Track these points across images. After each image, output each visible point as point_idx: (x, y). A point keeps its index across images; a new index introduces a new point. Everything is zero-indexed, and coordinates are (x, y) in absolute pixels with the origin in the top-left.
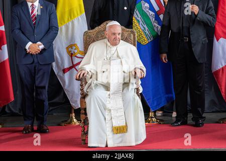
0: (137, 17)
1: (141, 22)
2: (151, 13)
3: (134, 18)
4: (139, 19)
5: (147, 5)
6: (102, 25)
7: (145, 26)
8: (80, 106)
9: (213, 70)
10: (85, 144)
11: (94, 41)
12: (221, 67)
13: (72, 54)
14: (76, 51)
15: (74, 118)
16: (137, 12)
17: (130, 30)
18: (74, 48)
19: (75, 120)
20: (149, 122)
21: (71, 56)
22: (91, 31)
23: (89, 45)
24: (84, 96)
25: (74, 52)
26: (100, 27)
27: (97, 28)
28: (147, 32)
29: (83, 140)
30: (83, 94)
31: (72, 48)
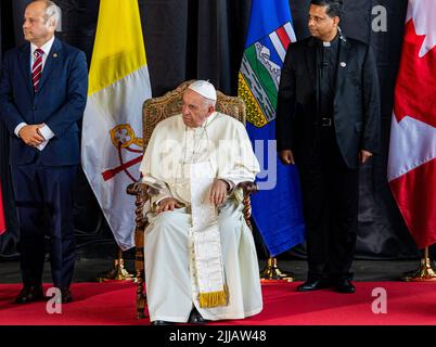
0: (246, 73)
1: (254, 84)
2: (274, 66)
3: (240, 76)
4: (250, 77)
5: (265, 51)
6: (179, 89)
7: (262, 91)
8: (134, 245)
9: (391, 179)
10: (144, 317)
11: (162, 118)
12: (405, 171)
13: (120, 143)
14: (128, 138)
15: (122, 266)
16: (247, 64)
17: (233, 98)
18: (125, 131)
19: (124, 272)
20: (267, 277)
21: (119, 148)
22: (158, 99)
23: (154, 126)
24: (142, 225)
25: (125, 140)
26: (174, 93)
27: (168, 95)
28: (266, 104)
29: (139, 310)
30: (140, 221)
31: (120, 132)
